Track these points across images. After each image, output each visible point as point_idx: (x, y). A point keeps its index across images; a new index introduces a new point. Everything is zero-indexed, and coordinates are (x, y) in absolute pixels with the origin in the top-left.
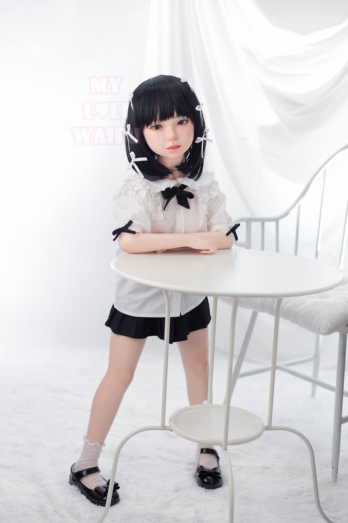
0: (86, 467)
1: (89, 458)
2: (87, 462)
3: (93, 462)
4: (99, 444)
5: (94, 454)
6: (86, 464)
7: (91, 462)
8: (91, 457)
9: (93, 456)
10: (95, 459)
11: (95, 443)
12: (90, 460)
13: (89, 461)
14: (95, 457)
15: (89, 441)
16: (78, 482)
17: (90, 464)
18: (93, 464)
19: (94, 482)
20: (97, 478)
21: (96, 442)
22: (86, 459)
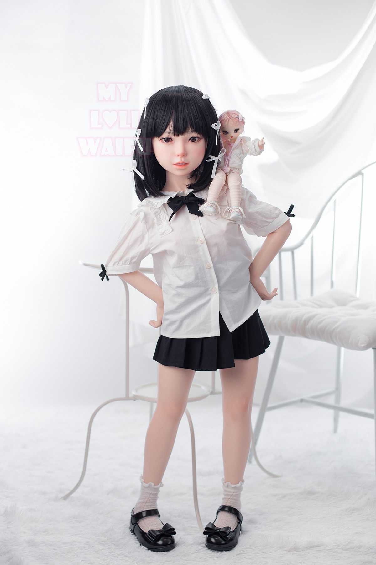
0: (143, 509)
1: (145, 500)
2: (144, 504)
3: (150, 504)
4: (153, 484)
5: (150, 495)
6: (143, 506)
7: (147, 504)
8: (147, 499)
9: (148, 498)
10: (151, 501)
11: (148, 484)
12: (146, 502)
13: (146, 504)
14: (151, 499)
15: (144, 482)
16: (136, 525)
17: (147, 506)
18: (150, 506)
19: (150, 526)
20: (154, 521)
21: (150, 483)
22: (142, 501)
